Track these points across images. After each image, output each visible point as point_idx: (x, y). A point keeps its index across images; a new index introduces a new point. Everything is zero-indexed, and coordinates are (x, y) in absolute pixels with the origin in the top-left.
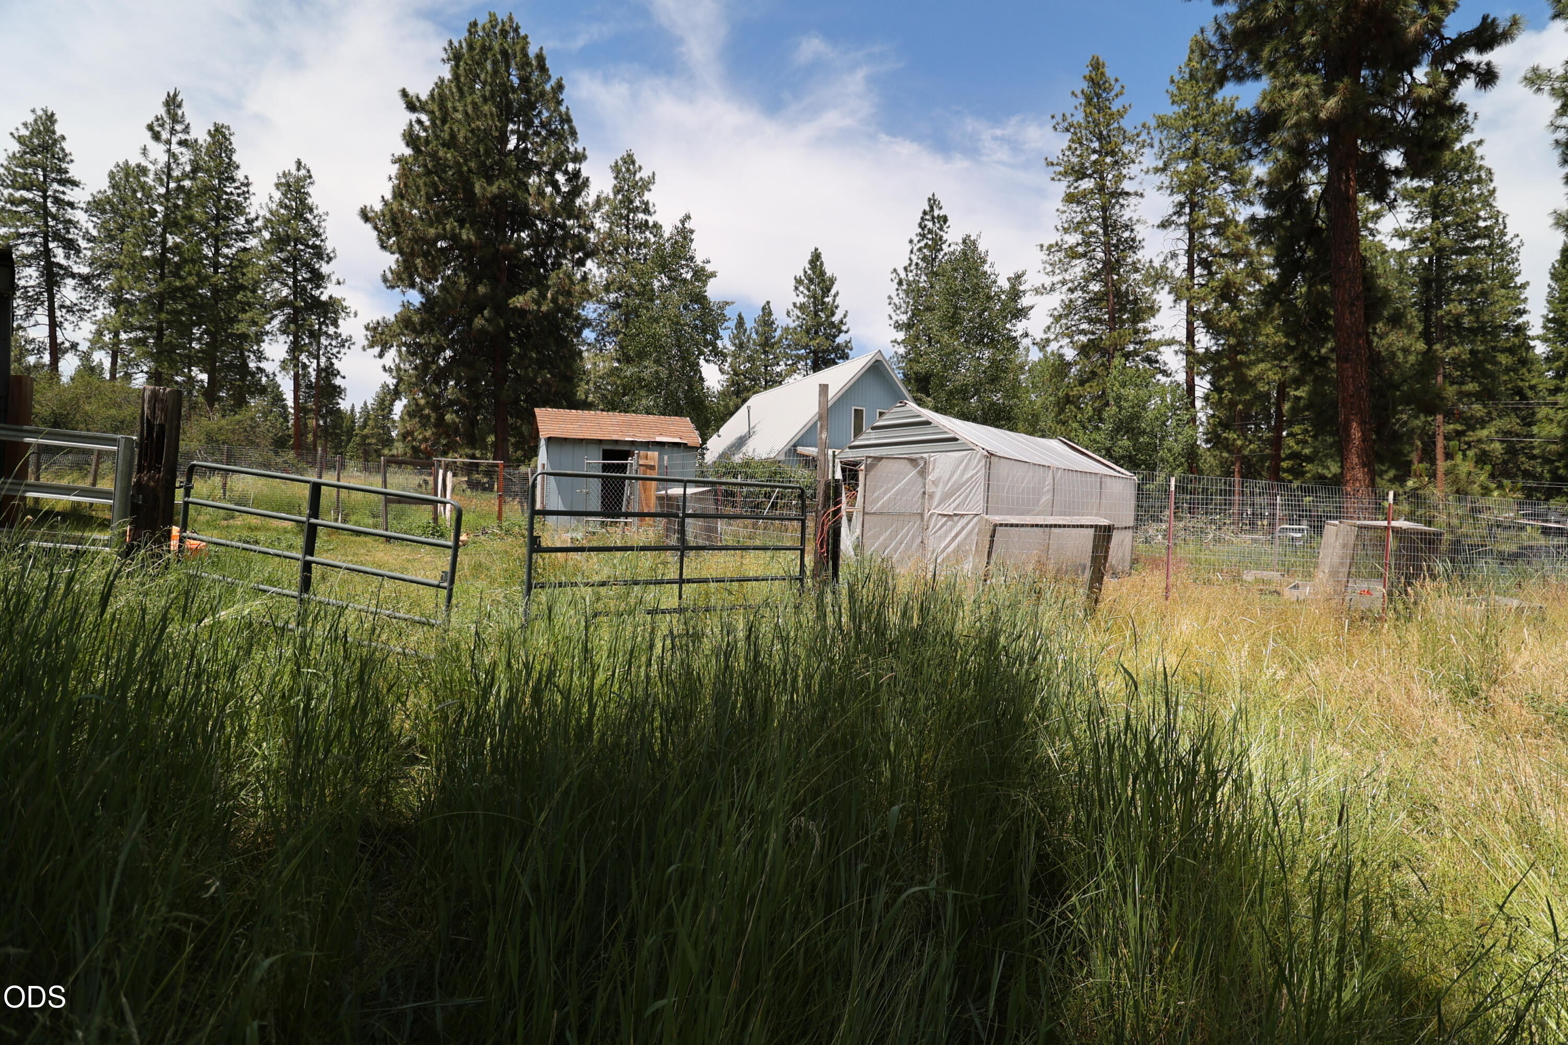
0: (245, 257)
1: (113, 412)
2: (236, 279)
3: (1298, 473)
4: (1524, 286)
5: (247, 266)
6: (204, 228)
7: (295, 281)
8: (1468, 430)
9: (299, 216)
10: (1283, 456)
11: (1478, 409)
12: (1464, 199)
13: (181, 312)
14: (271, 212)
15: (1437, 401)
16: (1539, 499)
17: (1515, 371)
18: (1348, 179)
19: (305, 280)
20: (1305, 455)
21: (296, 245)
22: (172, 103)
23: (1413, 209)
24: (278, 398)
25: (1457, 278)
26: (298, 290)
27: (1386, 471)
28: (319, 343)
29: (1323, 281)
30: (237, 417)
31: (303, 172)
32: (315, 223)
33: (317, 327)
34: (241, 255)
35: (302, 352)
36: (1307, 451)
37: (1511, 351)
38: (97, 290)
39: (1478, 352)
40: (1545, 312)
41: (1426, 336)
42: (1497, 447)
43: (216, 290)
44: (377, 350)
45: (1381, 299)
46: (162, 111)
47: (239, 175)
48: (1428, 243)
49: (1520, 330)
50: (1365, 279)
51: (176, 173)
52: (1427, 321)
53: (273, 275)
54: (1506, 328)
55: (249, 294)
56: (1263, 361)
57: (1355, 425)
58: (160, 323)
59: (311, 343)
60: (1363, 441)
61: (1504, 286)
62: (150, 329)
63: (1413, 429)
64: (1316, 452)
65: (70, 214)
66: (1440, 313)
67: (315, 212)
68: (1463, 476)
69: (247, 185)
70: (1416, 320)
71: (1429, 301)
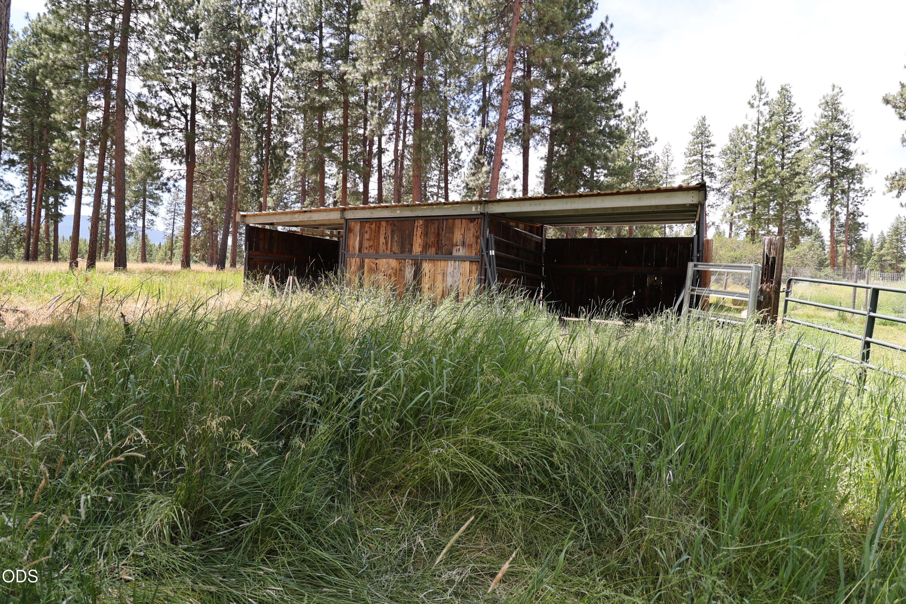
0: (799, 155)
1: (732, 253)
2: (794, 170)
5: (800, 160)
6: (776, 146)
7: (832, 161)
9: (835, 119)
13: (765, 196)
14: (816, 124)
19: (839, 158)
21: (832, 138)
22: (760, 85)
24: (819, 237)
26: (834, 165)
28: (848, 197)
30: (796, 250)
31: (837, 90)
32: (845, 120)
33: (847, 186)
34: (797, 155)
35: (836, 205)
38: (724, 194)
43: (783, 180)
44: (895, 192)
46: (755, 92)
47: (795, 109)
51: (762, 121)
53: (817, 161)
55: (802, 176)
58: (755, 204)
59: (843, 198)
62: (748, 208)
65: (712, 161)
67: (845, 113)
69: (800, 113)
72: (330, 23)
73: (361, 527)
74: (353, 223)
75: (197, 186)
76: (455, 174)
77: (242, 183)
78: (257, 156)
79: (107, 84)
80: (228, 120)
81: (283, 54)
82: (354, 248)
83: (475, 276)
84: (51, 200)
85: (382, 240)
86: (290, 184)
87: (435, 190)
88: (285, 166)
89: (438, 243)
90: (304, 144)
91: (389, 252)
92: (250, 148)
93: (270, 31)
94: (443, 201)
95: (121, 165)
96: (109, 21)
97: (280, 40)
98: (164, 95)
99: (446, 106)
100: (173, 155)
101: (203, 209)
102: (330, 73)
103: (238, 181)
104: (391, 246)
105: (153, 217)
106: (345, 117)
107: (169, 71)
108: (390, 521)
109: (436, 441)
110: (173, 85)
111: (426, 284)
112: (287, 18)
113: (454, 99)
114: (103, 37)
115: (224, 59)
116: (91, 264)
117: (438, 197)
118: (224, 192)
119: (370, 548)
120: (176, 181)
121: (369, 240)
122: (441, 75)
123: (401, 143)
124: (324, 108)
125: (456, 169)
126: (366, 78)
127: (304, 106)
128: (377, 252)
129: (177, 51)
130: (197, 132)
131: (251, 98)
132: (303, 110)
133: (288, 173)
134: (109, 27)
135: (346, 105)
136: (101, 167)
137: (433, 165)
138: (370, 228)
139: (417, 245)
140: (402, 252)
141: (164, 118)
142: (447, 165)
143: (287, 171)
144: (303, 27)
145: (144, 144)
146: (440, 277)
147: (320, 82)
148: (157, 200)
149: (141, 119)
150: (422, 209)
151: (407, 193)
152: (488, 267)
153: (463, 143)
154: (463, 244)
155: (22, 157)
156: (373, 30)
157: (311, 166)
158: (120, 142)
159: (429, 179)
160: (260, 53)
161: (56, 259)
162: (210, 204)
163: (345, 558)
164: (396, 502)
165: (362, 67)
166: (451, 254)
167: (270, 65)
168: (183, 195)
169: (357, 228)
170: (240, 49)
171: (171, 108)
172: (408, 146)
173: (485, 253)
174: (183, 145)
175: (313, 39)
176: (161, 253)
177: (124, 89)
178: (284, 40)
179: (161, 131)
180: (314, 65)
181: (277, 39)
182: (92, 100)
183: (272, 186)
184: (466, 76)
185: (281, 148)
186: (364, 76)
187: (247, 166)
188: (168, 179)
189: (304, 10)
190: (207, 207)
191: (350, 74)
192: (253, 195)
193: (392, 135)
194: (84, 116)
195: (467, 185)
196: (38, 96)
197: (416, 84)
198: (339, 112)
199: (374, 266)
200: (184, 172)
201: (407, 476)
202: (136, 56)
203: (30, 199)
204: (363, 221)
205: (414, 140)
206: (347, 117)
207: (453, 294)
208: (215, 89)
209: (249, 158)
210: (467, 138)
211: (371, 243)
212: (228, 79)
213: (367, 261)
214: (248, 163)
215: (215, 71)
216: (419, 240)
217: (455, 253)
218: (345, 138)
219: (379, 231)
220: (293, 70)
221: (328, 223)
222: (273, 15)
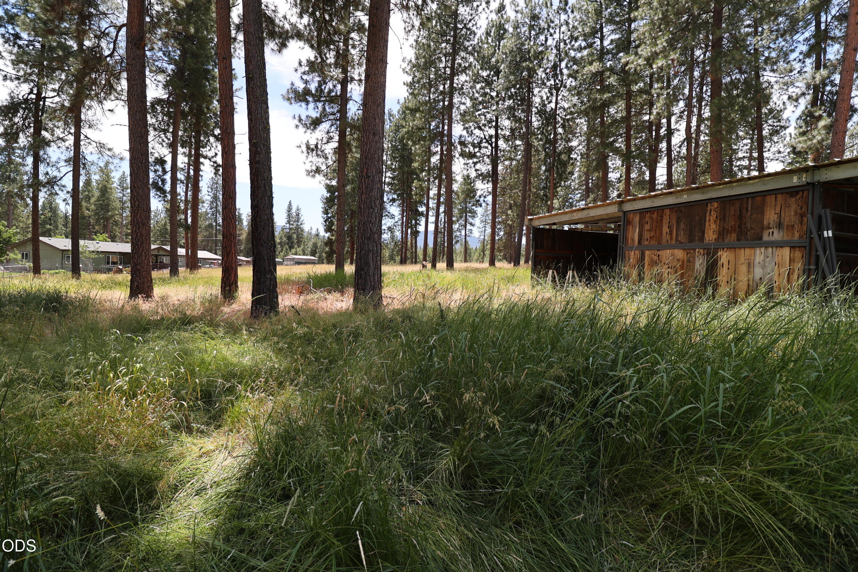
72: (610, 21)
73: (607, 533)
74: (632, 215)
75: (500, 198)
76: (775, 139)
77: (534, 190)
78: (545, 164)
79: (442, 134)
80: (521, 140)
81: (567, 67)
82: (633, 240)
83: (799, 265)
84: (414, 222)
85: (665, 229)
86: (574, 185)
87: (746, 163)
88: (569, 169)
89: (740, 227)
90: (588, 145)
91: (674, 242)
92: (539, 159)
93: (554, 51)
94: (755, 173)
95: (450, 191)
96: (441, 88)
97: (563, 55)
98: (477, 132)
99: (757, 60)
100: (482, 177)
101: (504, 217)
102: (612, 70)
103: (530, 189)
104: (677, 235)
105: (472, 227)
106: (628, 108)
107: (480, 112)
108: (642, 540)
109: (706, 468)
110: (483, 122)
111: (723, 275)
112: (569, 33)
113: (769, 48)
114: (439, 101)
115: (518, 89)
116: (434, 266)
117: (749, 171)
118: (519, 200)
119: (615, 559)
120: (485, 197)
121: (649, 230)
122: (749, 26)
123: (694, 119)
124: (607, 104)
125: (775, 132)
126: (650, 61)
127: (586, 108)
128: (659, 243)
129: (485, 94)
130: (499, 155)
131: (540, 116)
132: (585, 113)
133: (573, 174)
134: (442, 93)
135: (629, 95)
136: (439, 195)
137: (741, 134)
138: (651, 218)
139: (711, 232)
140: (691, 240)
141: (477, 150)
142: (761, 130)
143: (572, 173)
144: (585, 35)
145: (465, 173)
146: (743, 269)
147: (602, 81)
148: (474, 214)
149: (463, 154)
150: (716, 190)
151: (703, 173)
152: (820, 252)
153: (785, 97)
154: (780, 226)
155: (398, 195)
156: (657, 9)
157: (594, 164)
158: (450, 173)
159: (735, 152)
160: (547, 74)
161: (416, 263)
162: (509, 212)
163: (587, 559)
164: (650, 522)
165: (645, 51)
166: (761, 238)
167: (555, 81)
168: (490, 207)
169: (637, 219)
170: (530, 76)
171: (481, 142)
172: (704, 120)
173: (815, 235)
174: (490, 167)
175: (595, 43)
176: (477, 254)
177: (451, 135)
178: (567, 54)
179: (475, 160)
180: (595, 67)
181: (560, 56)
182: (434, 149)
183: (559, 189)
184: (786, 15)
185: (565, 153)
186: (648, 59)
187: (537, 175)
188: (480, 197)
189: (585, 18)
190: (507, 215)
191: (633, 63)
192: (542, 200)
193: (683, 112)
194: (429, 160)
195: (794, 148)
196: (406, 153)
197: (713, 47)
198: (622, 104)
199: (656, 258)
200: (490, 190)
201: (666, 497)
202: (458, 108)
203: (402, 223)
204: (643, 212)
205: (711, 111)
206: (631, 108)
207: (762, 289)
208: (512, 117)
209: (540, 168)
210: (791, 90)
211: (652, 234)
212: (522, 105)
213: (647, 253)
214: (538, 173)
215: (511, 101)
216: (713, 226)
217: (766, 238)
218: (629, 128)
219: (662, 220)
220: (576, 79)
221: (606, 217)
222: (556, 36)
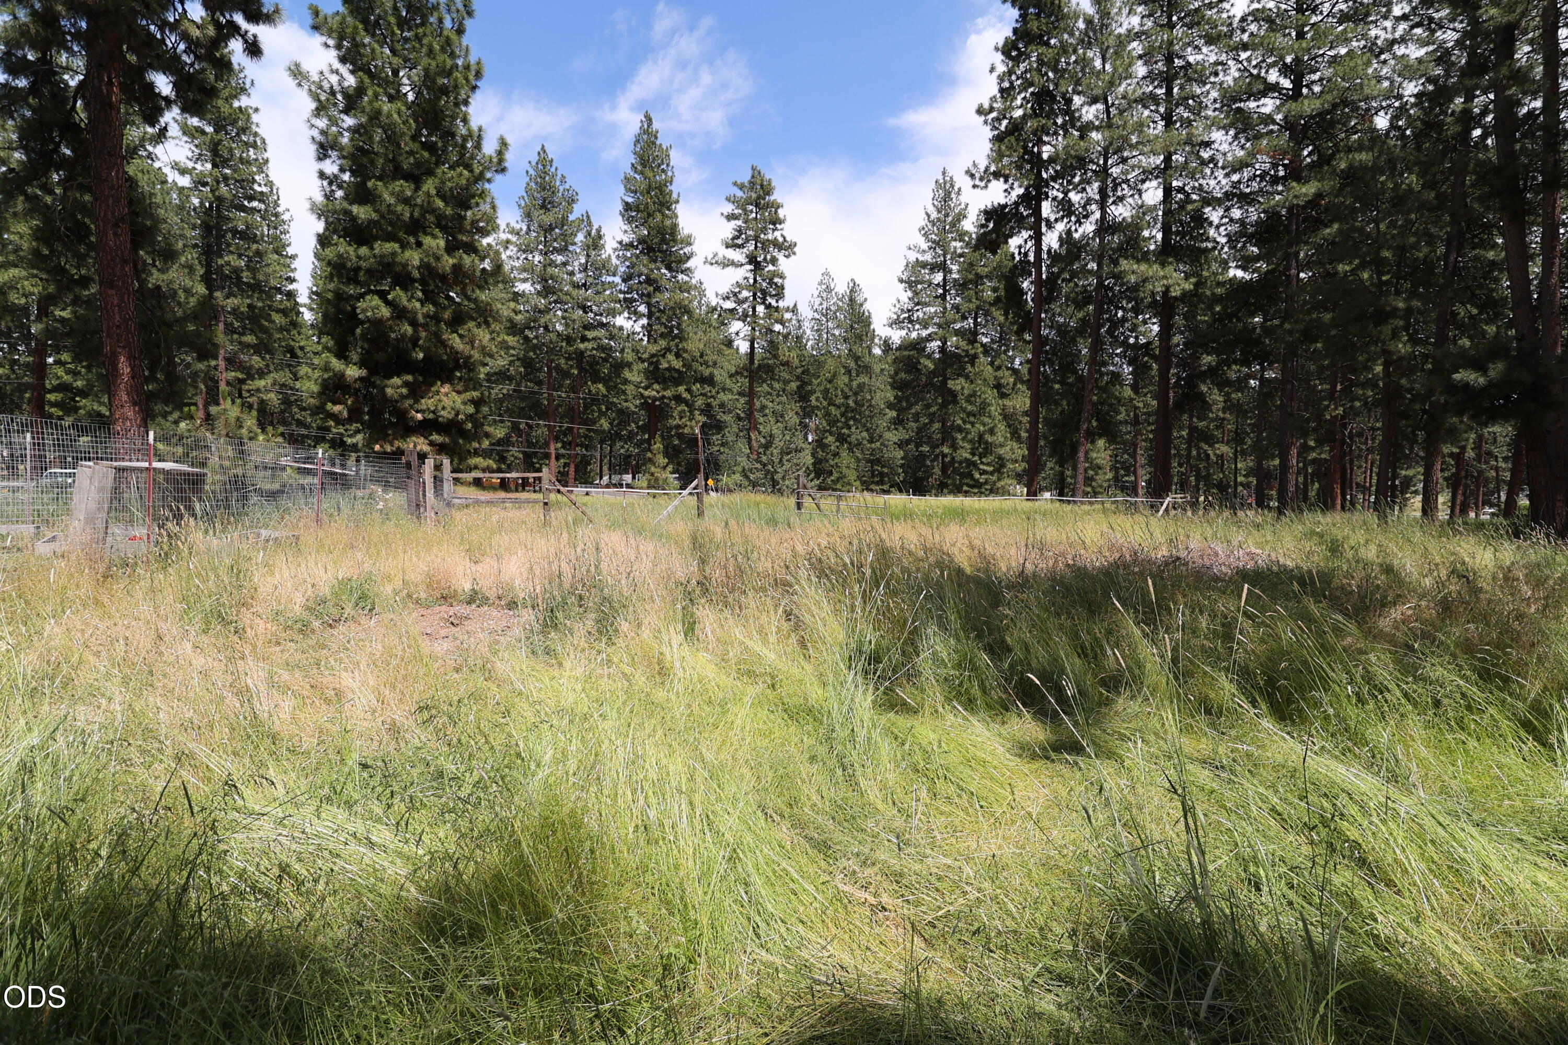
3: (69, 408)
4: (293, 257)
8: (248, 379)
10: (48, 386)
11: (256, 361)
12: (241, 158)
15: (209, 346)
16: (309, 445)
17: (288, 331)
18: (110, 83)
20: (77, 389)
23: (194, 148)
25: (235, 232)
27: (171, 413)
29: (84, 188)
36: (79, 383)
37: (284, 312)
39: (255, 307)
40: (310, 285)
41: (207, 280)
42: (273, 398)
45: (149, 229)
48: (208, 188)
49: (291, 295)
50: (131, 202)
52: (208, 266)
54: (279, 290)
56: (16, 266)
57: (122, 359)
60: (133, 378)
61: (277, 252)
63: (196, 373)
64: (90, 385)
66: (220, 262)
68: (232, 421)
70: (196, 262)
71: (209, 246)
